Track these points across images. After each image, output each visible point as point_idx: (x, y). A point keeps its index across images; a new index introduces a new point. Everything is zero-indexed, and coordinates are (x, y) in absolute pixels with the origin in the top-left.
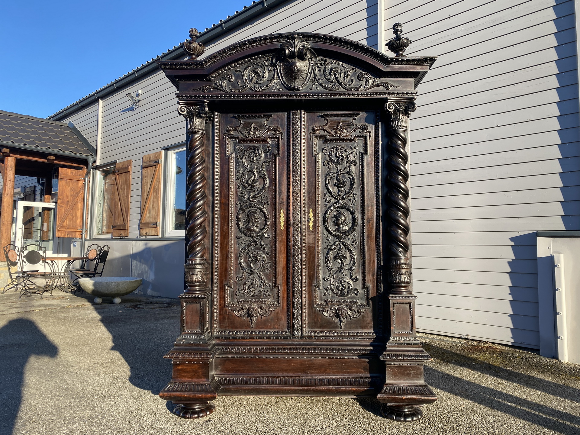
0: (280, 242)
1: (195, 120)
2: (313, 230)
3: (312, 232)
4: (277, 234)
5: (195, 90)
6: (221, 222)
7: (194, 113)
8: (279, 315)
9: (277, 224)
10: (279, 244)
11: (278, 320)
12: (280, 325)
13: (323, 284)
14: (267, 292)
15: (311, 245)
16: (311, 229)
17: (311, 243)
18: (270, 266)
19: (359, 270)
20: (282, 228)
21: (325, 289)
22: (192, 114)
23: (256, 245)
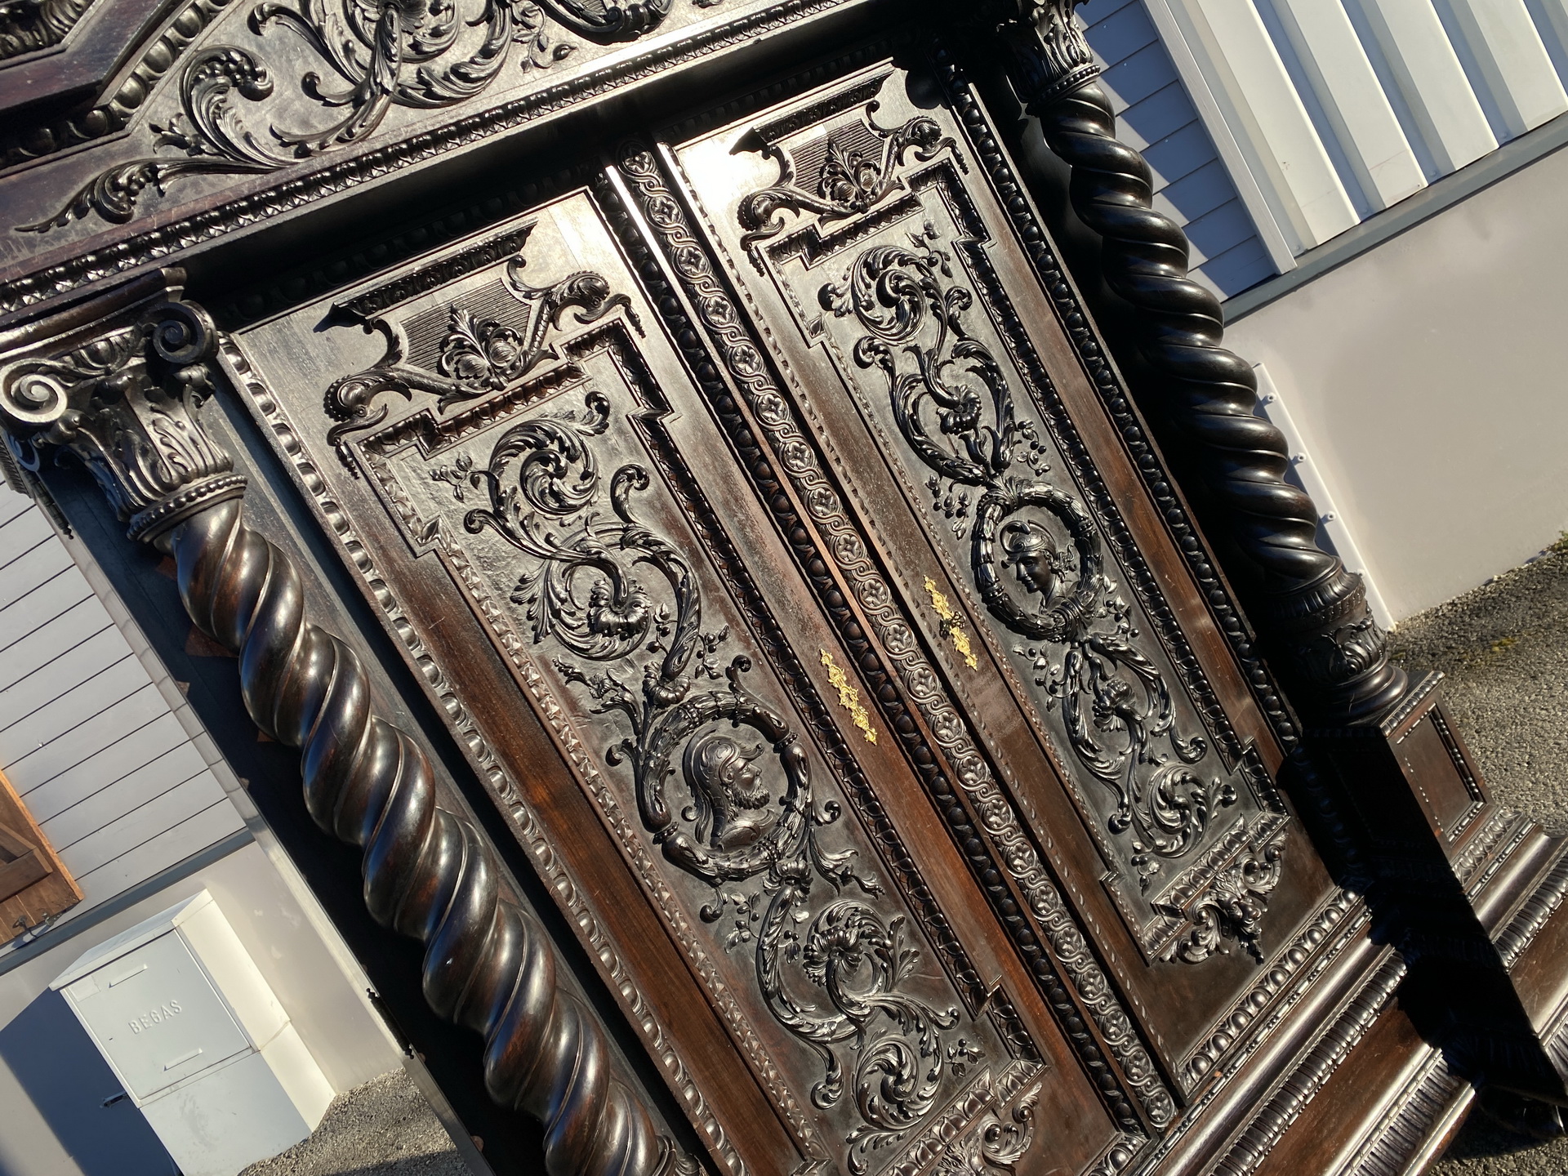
0: (897, 797)
1: (150, 430)
2: (982, 664)
3: (982, 671)
4: (868, 774)
5: (44, 228)
6: (597, 902)
7: (124, 387)
8: (1064, 1101)
9: (844, 732)
10: (896, 814)
11: (1068, 1125)
12: (1087, 1138)
13: (1120, 851)
14: (961, 1054)
15: (1008, 730)
16: (972, 661)
17: (1003, 718)
18: (912, 935)
19: (1187, 707)
20: (871, 736)
21: (1134, 863)
22: (115, 396)
23: (805, 891)
